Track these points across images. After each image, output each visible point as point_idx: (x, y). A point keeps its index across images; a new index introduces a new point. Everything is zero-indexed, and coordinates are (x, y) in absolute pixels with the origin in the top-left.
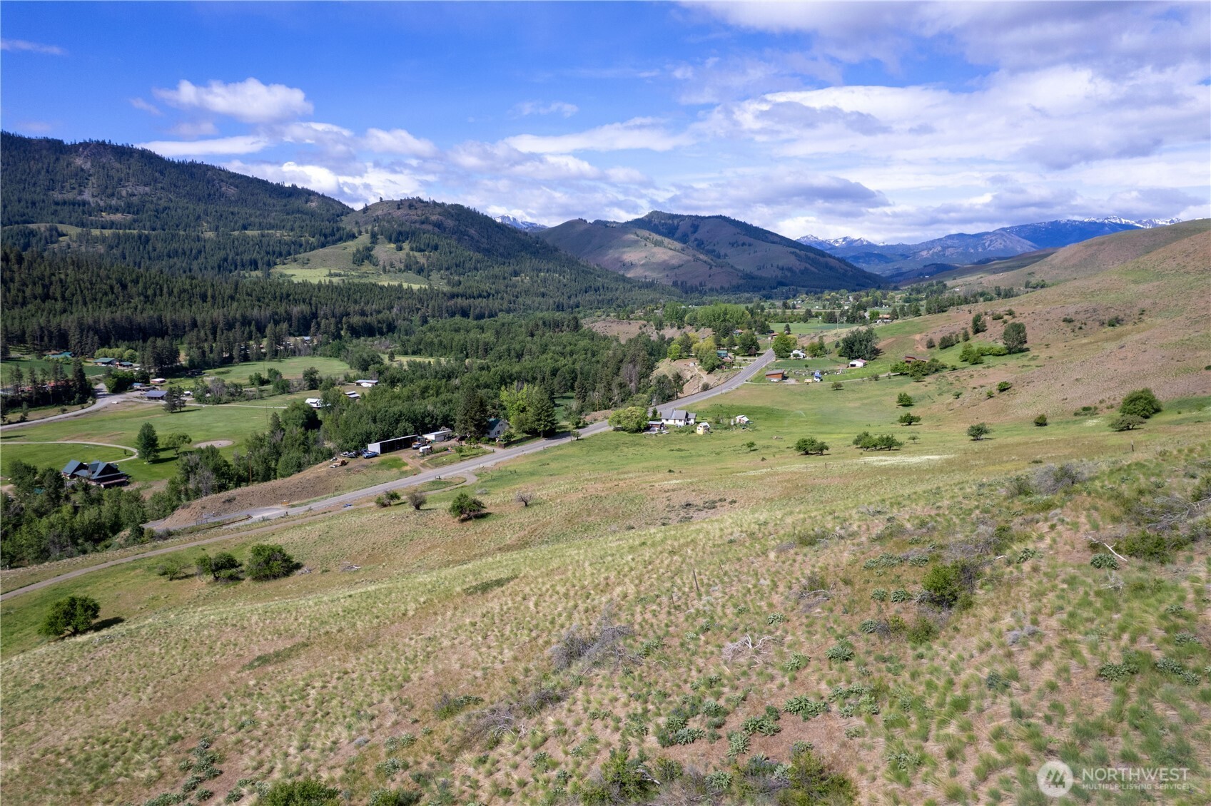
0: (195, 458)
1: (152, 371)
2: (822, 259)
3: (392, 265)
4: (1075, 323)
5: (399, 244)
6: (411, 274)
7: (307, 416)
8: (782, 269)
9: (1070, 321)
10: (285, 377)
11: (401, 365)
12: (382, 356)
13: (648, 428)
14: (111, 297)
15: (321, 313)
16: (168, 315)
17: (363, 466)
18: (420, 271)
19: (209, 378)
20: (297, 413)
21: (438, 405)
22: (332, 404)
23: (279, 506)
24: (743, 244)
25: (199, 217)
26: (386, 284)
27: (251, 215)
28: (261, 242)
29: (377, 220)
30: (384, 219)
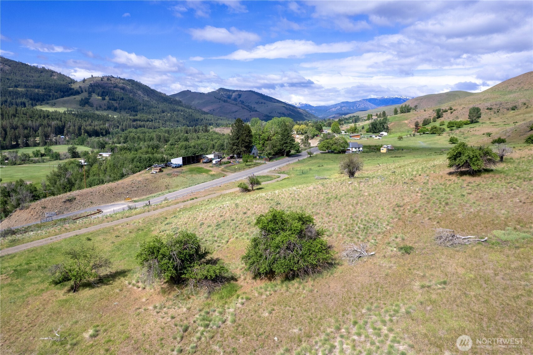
3: (100, 107)
4: (494, 110)
5: (104, 97)
8: (280, 113)
9: (491, 109)
10: (55, 152)
15: (68, 125)
18: (115, 110)
24: (262, 103)
27: (19, 81)
28: (26, 93)
29: (91, 85)
30: (94, 85)
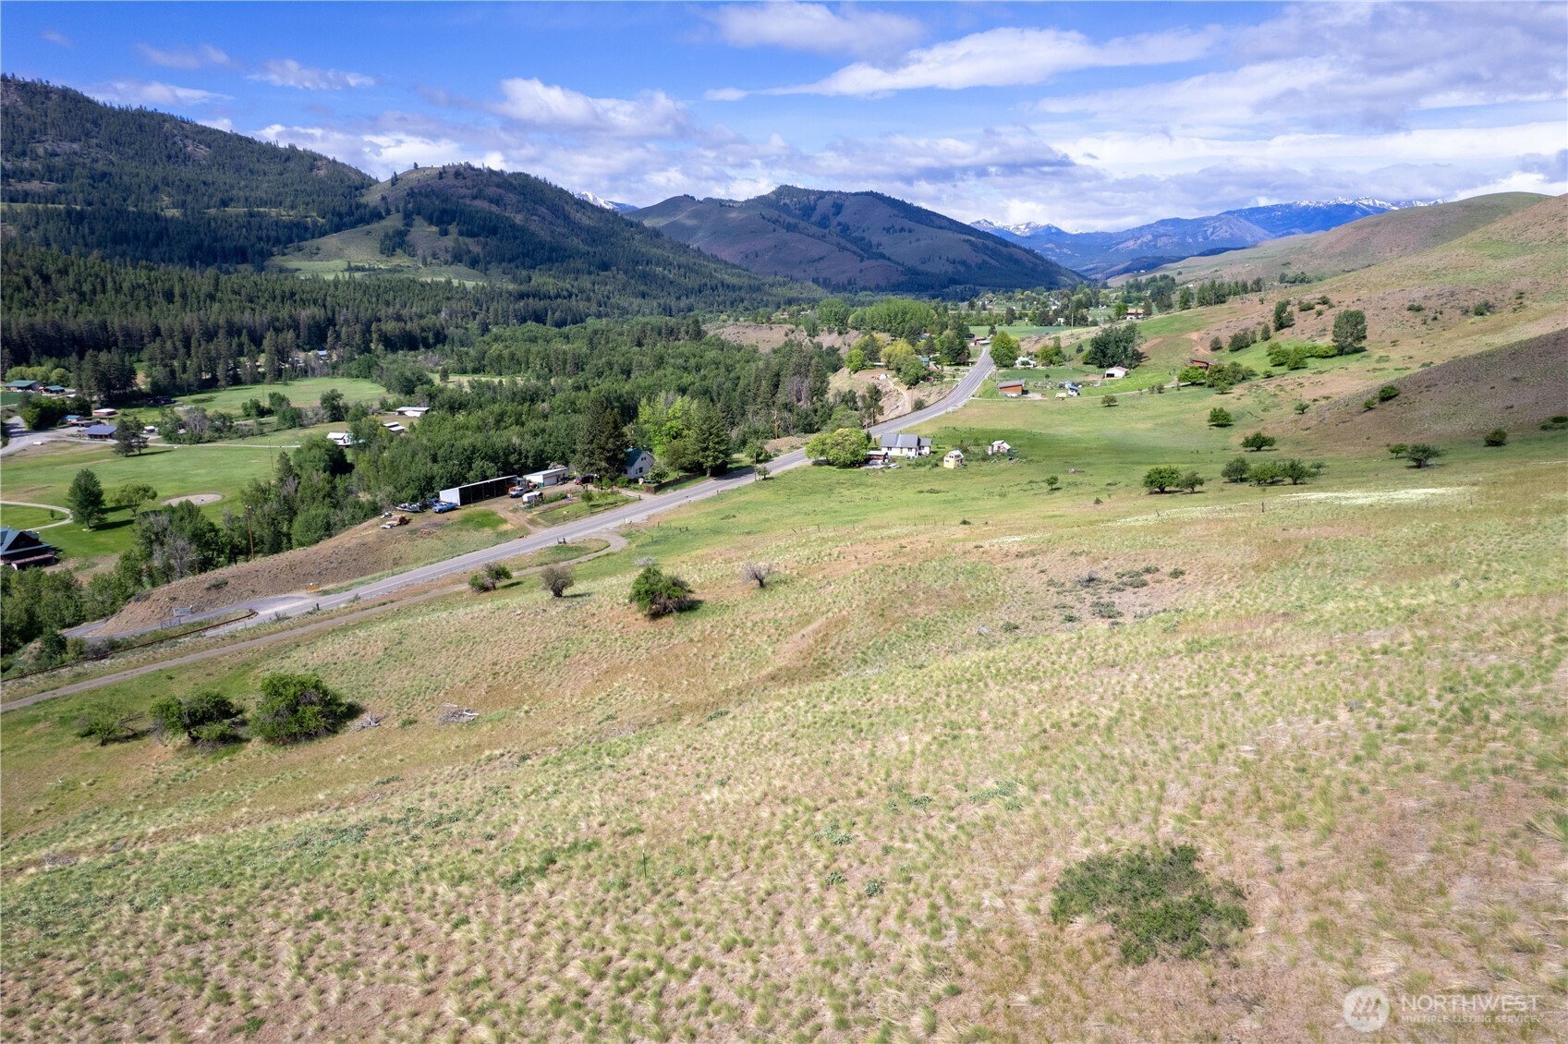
0: (164, 519)
1: (95, 398)
2: (1004, 250)
3: (434, 256)
4: (1426, 312)
5: (444, 226)
6: (462, 268)
7: (330, 456)
8: (954, 262)
9: (1419, 309)
10: (293, 405)
11: (460, 386)
12: (431, 376)
13: (867, 460)
14: (26, 294)
15: (340, 319)
16: (116, 320)
17: (436, 525)
18: (474, 263)
19: (183, 407)
20: (316, 452)
21: (526, 437)
22: (368, 438)
23: (302, 593)
24: (902, 230)
25: (156, 188)
26: (429, 280)
27: (232, 187)
28: (249, 223)
29: (412, 194)
30: (420, 193)
